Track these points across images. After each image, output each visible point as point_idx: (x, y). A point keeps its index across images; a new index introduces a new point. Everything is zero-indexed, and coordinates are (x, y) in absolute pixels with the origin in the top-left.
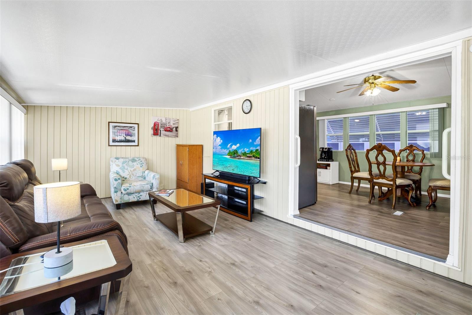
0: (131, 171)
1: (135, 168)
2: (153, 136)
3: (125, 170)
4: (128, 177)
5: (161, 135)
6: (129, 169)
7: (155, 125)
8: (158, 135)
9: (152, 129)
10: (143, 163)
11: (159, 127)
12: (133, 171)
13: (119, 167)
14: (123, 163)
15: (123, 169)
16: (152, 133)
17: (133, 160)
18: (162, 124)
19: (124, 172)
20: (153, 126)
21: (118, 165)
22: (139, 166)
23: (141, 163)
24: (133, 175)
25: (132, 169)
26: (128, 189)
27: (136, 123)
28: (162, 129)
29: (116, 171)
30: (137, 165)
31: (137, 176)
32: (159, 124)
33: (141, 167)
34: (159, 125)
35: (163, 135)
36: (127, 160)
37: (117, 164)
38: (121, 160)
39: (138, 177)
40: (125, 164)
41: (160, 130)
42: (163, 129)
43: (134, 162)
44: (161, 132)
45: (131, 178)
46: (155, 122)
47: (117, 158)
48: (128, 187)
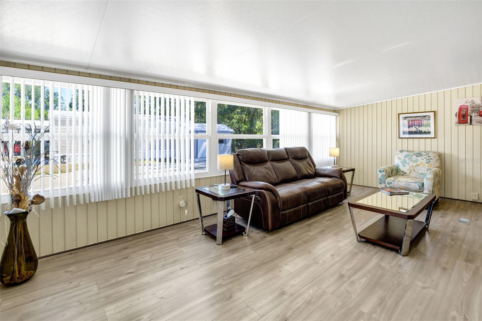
0: (412, 166)
1: (418, 163)
2: (458, 124)
3: (406, 164)
4: (408, 172)
5: (473, 122)
6: (411, 164)
7: (460, 109)
8: (467, 123)
9: (456, 116)
10: (431, 159)
11: (469, 111)
12: (415, 166)
13: (400, 161)
14: (406, 156)
15: (404, 162)
16: (457, 120)
17: (419, 154)
18: (473, 107)
19: (404, 166)
20: (457, 111)
21: (400, 159)
22: (425, 161)
23: (428, 158)
24: (414, 171)
25: (414, 165)
26: (391, 183)
27: (432, 111)
28: (473, 115)
29: (397, 164)
30: (421, 160)
31: (419, 172)
32: (469, 107)
33: (427, 163)
34: (467, 109)
35: (477, 122)
36: (411, 154)
37: (399, 157)
38: (405, 153)
39: (420, 174)
40: (408, 158)
41: (471, 117)
42: (476, 114)
43: (419, 156)
44: (473, 118)
45: (412, 173)
46: (461, 106)
47: (401, 151)
48: (391, 181)
